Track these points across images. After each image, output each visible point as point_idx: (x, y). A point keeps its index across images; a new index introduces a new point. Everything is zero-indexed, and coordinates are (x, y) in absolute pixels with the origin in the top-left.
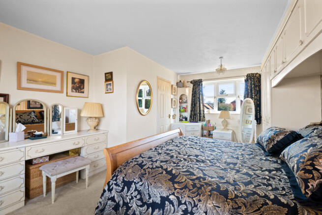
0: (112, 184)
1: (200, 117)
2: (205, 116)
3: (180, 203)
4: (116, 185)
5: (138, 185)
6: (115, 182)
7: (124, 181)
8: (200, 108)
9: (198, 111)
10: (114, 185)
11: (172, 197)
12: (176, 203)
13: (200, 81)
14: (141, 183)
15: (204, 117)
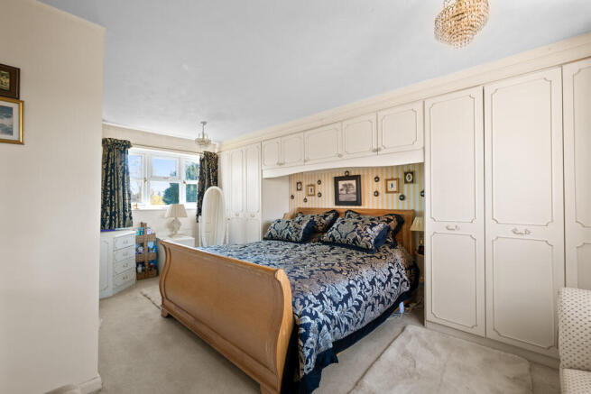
0: (311, 310)
1: (125, 217)
2: (133, 215)
3: (356, 282)
4: (316, 306)
5: (327, 293)
6: (311, 305)
7: (317, 298)
8: (124, 199)
9: (121, 207)
10: (314, 309)
11: (351, 282)
12: (355, 284)
13: (126, 145)
14: (327, 289)
15: (131, 218)
